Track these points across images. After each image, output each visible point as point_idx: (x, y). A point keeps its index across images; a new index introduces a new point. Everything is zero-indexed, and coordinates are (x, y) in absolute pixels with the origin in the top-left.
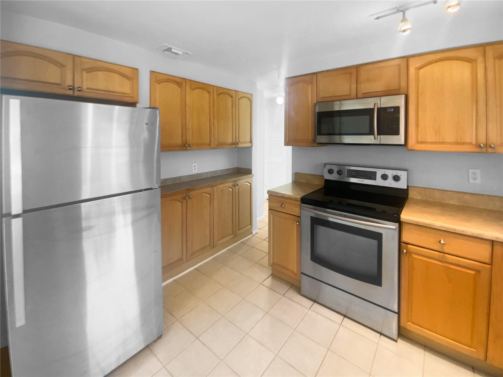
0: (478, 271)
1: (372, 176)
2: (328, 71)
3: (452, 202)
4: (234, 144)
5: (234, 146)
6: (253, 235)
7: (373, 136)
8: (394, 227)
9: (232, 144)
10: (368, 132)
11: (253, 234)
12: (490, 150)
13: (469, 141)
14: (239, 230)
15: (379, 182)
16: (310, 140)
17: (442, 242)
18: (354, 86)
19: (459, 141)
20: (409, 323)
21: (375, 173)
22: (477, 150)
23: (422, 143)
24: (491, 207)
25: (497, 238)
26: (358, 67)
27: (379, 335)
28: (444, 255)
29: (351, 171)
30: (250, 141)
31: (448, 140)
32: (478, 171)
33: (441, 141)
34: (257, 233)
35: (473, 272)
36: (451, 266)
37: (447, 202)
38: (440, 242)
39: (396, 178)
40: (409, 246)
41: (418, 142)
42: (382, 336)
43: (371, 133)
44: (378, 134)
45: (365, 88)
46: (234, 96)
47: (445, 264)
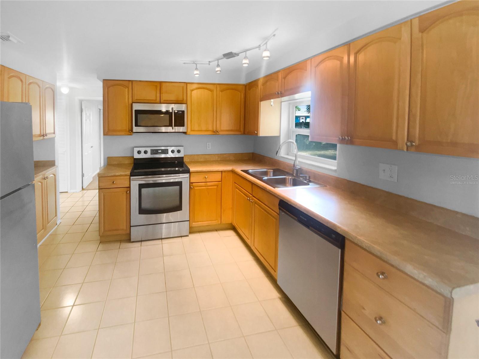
0: (217, 186)
1: (165, 152)
2: (140, 81)
3: (201, 160)
4: (42, 136)
5: (42, 138)
6: (58, 226)
7: (171, 127)
8: (188, 176)
9: (40, 136)
10: (168, 125)
11: (58, 224)
12: (217, 133)
13: (210, 130)
14: (48, 223)
15: (170, 155)
16: (128, 130)
17: (206, 177)
18: (158, 95)
19: (207, 129)
20: (193, 223)
21: (167, 150)
22: (213, 133)
23: (194, 131)
24: (214, 160)
25: (223, 170)
26: (161, 83)
27: (181, 238)
28: (207, 184)
29: (154, 151)
30: (53, 132)
31: (203, 129)
32: (210, 143)
33: (201, 129)
34: (61, 223)
35: (216, 187)
36: (209, 187)
37: (199, 160)
38: (205, 177)
39: (179, 151)
40: (194, 184)
41: (191, 131)
42: (182, 238)
43: (170, 125)
44: (174, 126)
45: (165, 97)
46: (41, 86)
47: (207, 187)
